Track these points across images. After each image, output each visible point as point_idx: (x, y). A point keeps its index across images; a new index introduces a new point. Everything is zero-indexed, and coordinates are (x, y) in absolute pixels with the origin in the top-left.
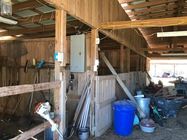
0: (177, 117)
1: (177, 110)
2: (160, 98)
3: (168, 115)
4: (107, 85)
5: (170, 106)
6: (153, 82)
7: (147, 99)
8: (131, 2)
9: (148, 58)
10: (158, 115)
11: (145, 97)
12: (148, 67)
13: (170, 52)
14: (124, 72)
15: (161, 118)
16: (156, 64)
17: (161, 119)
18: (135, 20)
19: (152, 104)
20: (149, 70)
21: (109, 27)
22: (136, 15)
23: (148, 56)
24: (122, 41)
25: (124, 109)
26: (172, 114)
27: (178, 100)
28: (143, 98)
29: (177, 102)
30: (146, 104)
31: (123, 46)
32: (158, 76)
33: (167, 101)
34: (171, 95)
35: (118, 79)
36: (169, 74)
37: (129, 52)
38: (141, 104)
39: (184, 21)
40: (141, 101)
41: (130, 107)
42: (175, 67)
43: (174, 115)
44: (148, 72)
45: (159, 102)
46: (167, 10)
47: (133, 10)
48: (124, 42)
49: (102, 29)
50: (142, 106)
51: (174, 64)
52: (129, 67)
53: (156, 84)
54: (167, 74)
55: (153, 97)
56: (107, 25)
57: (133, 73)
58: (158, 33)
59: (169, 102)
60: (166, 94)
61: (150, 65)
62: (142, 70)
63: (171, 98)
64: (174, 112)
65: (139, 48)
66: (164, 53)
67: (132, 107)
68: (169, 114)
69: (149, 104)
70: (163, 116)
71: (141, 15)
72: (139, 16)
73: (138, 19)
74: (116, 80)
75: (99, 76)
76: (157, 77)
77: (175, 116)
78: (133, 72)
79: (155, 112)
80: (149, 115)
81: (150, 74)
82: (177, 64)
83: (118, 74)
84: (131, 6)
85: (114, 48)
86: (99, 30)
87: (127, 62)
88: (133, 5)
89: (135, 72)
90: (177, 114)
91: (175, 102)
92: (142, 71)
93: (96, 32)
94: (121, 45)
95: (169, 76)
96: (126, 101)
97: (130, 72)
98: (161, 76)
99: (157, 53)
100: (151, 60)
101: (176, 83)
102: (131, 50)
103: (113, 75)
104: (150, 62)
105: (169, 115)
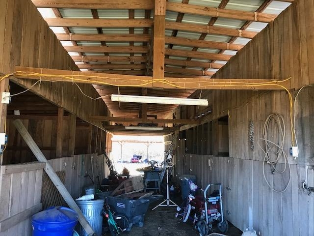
0: (144, 225)
1: (144, 215)
2: (120, 197)
3: (131, 225)
4: (22, 182)
5: (134, 210)
6: (115, 172)
7: (99, 201)
8: (79, 41)
9: (108, 133)
10: (115, 228)
11: (96, 198)
12: (109, 146)
13: (139, 125)
14: (62, 156)
15: (120, 231)
16: (122, 142)
17: (119, 233)
18: (87, 70)
19: (107, 209)
20: (110, 151)
21: (32, 75)
22: (87, 63)
23: (108, 130)
24: (60, 102)
25: (54, 226)
26: (137, 222)
27: (145, 198)
28: (92, 200)
29: (143, 201)
30: (96, 210)
31: (62, 110)
32: (125, 160)
33: (130, 201)
34: (136, 191)
35: (48, 169)
36: (140, 157)
37: (74, 122)
38: (88, 211)
39: (147, 82)
40: (88, 205)
41: (64, 220)
42: (148, 146)
43: (140, 223)
44: (108, 156)
45: (118, 204)
46: (132, 63)
47: (82, 54)
48: (64, 104)
49: (18, 78)
50: (90, 215)
51: (148, 142)
52: (72, 146)
53: (119, 174)
54: (138, 156)
55: (109, 197)
56: (28, 72)
57: (79, 157)
58: (112, 95)
59: (132, 202)
60: (129, 190)
61: (113, 143)
62: (98, 151)
63: (135, 196)
64: (140, 218)
65: (92, 115)
66: (131, 126)
67: (68, 220)
68: (133, 222)
69: (101, 209)
70: (123, 229)
71: (96, 65)
72: (92, 65)
73: (91, 70)
74: (44, 171)
75: (5, 166)
76: (124, 162)
77: (141, 225)
78: (81, 155)
79: (111, 222)
80: (101, 230)
81: (111, 159)
82: (151, 142)
83: (49, 160)
84: (79, 47)
85: (48, 112)
86: (11, 78)
87: (70, 138)
88: (81, 45)
89: (84, 155)
90: (144, 221)
91: (140, 202)
92: (97, 154)
93: (4, 80)
94: (59, 109)
95: (140, 161)
96: (58, 209)
97: (74, 156)
98: (130, 161)
99: (121, 125)
100: (113, 136)
101: (147, 171)
102: (78, 118)
103: (39, 162)
104: (112, 139)
105: (133, 225)
